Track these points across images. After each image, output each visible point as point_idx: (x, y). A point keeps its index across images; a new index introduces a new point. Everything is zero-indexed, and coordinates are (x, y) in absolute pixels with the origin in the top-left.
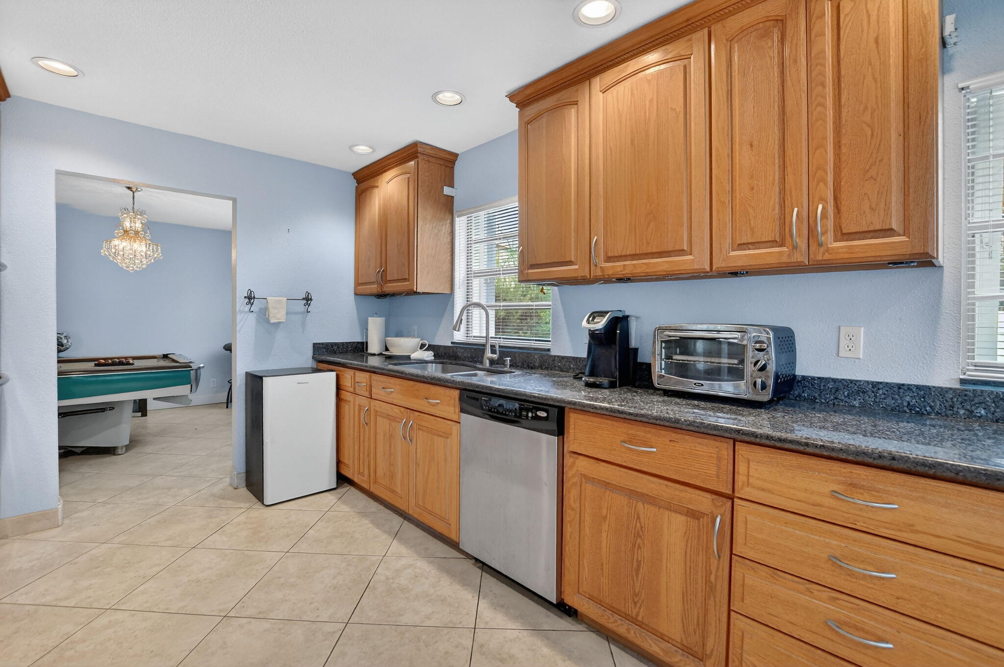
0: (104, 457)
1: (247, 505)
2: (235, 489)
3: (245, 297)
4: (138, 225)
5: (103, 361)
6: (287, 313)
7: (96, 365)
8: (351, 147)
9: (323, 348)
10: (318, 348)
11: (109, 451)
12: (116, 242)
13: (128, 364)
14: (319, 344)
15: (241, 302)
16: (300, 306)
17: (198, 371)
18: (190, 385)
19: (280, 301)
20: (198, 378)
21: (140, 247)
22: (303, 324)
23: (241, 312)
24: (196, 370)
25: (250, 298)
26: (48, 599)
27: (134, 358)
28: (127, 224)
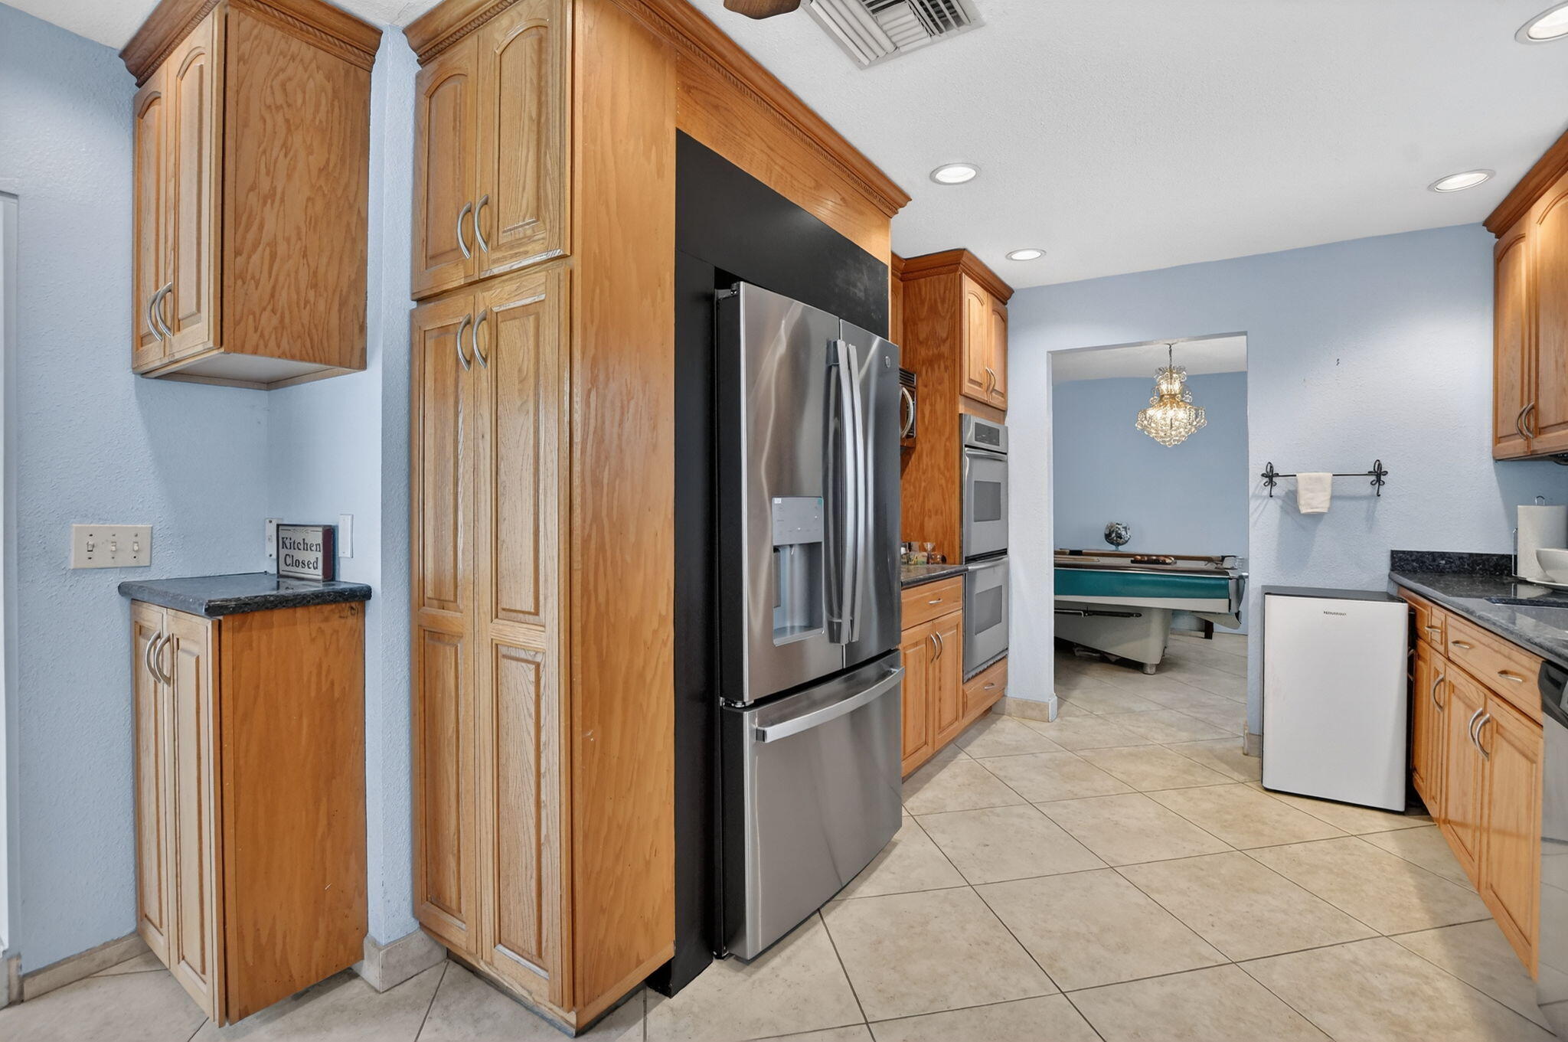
0: (1129, 672)
1: (1242, 778)
2: (1244, 754)
3: (1263, 475)
4: (1176, 387)
5: (1139, 557)
6: (1333, 498)
7: (1132, 562)
8: (1432, 187)
9: (1413, 561)
10: (1401, 559)
11: (1137, 666)
12: (1150, 412)
13: (1164, 563)
14: (1404, 552)
15: (1256, 481)
16: (1365, 486)
17: (1241, 581)
18: (1228, 600)
19: (1319, 480)
20: (1241, 590)
21: (1181, 415)
22: (1370, 518)
23: (1257, 497)
24: (1238, 580)
25: (1270, 476)
26: (1002, 774)
27: (1177, 558)
28: (1164, 387)
